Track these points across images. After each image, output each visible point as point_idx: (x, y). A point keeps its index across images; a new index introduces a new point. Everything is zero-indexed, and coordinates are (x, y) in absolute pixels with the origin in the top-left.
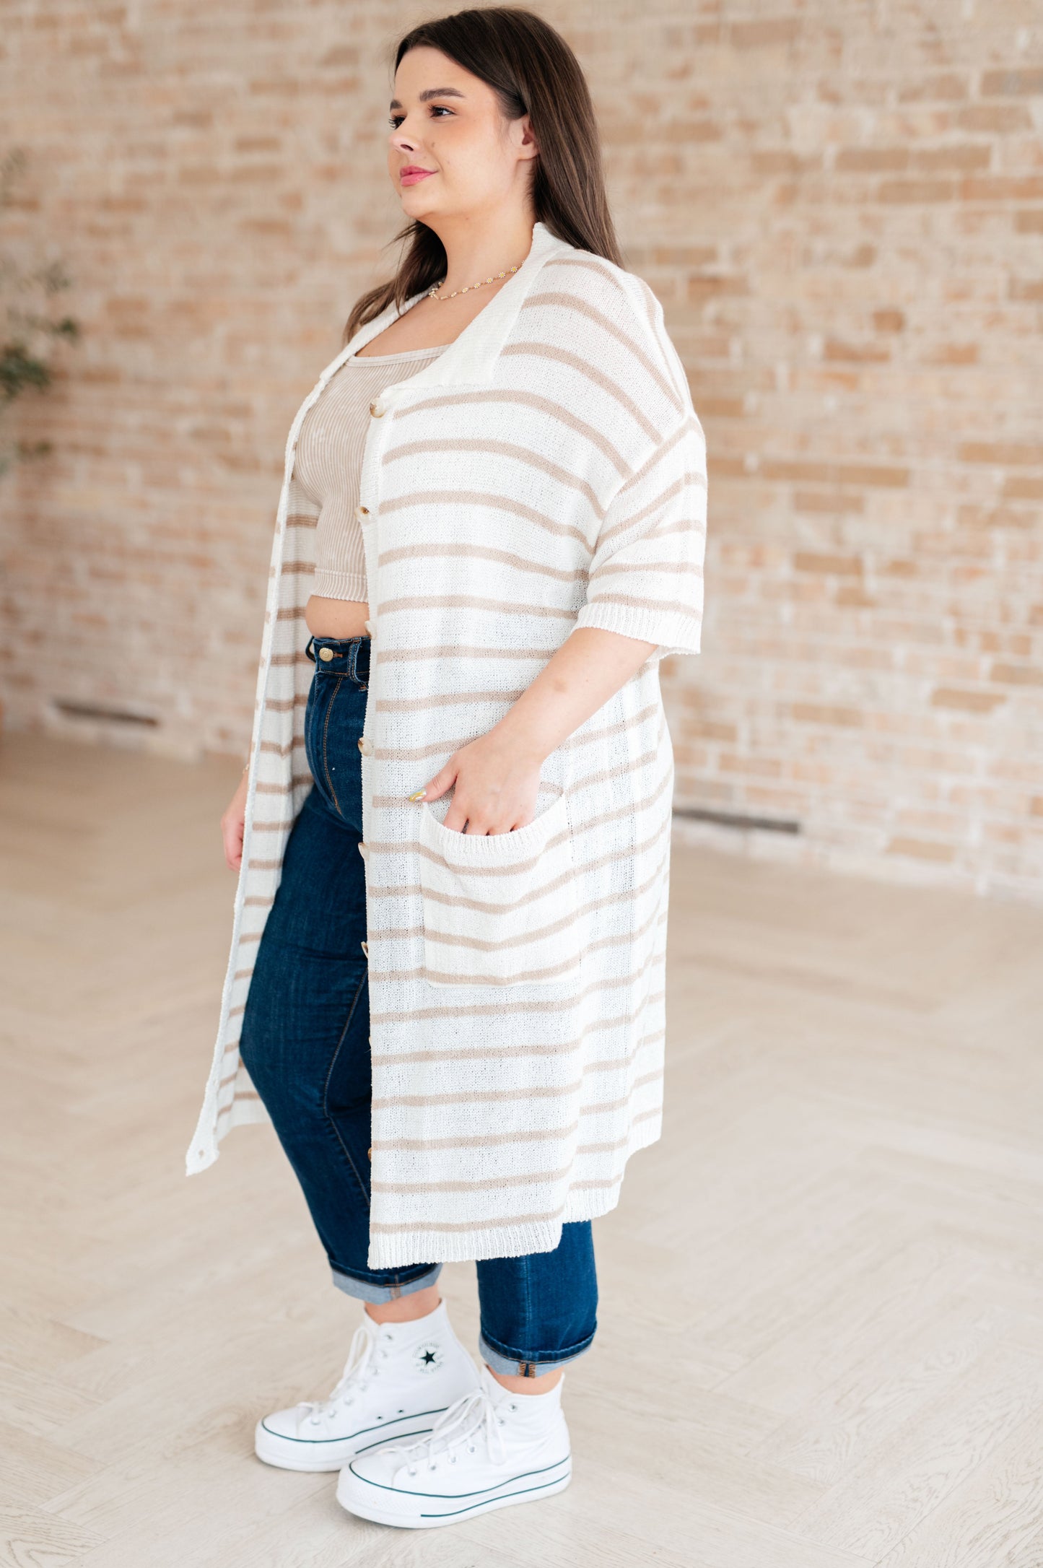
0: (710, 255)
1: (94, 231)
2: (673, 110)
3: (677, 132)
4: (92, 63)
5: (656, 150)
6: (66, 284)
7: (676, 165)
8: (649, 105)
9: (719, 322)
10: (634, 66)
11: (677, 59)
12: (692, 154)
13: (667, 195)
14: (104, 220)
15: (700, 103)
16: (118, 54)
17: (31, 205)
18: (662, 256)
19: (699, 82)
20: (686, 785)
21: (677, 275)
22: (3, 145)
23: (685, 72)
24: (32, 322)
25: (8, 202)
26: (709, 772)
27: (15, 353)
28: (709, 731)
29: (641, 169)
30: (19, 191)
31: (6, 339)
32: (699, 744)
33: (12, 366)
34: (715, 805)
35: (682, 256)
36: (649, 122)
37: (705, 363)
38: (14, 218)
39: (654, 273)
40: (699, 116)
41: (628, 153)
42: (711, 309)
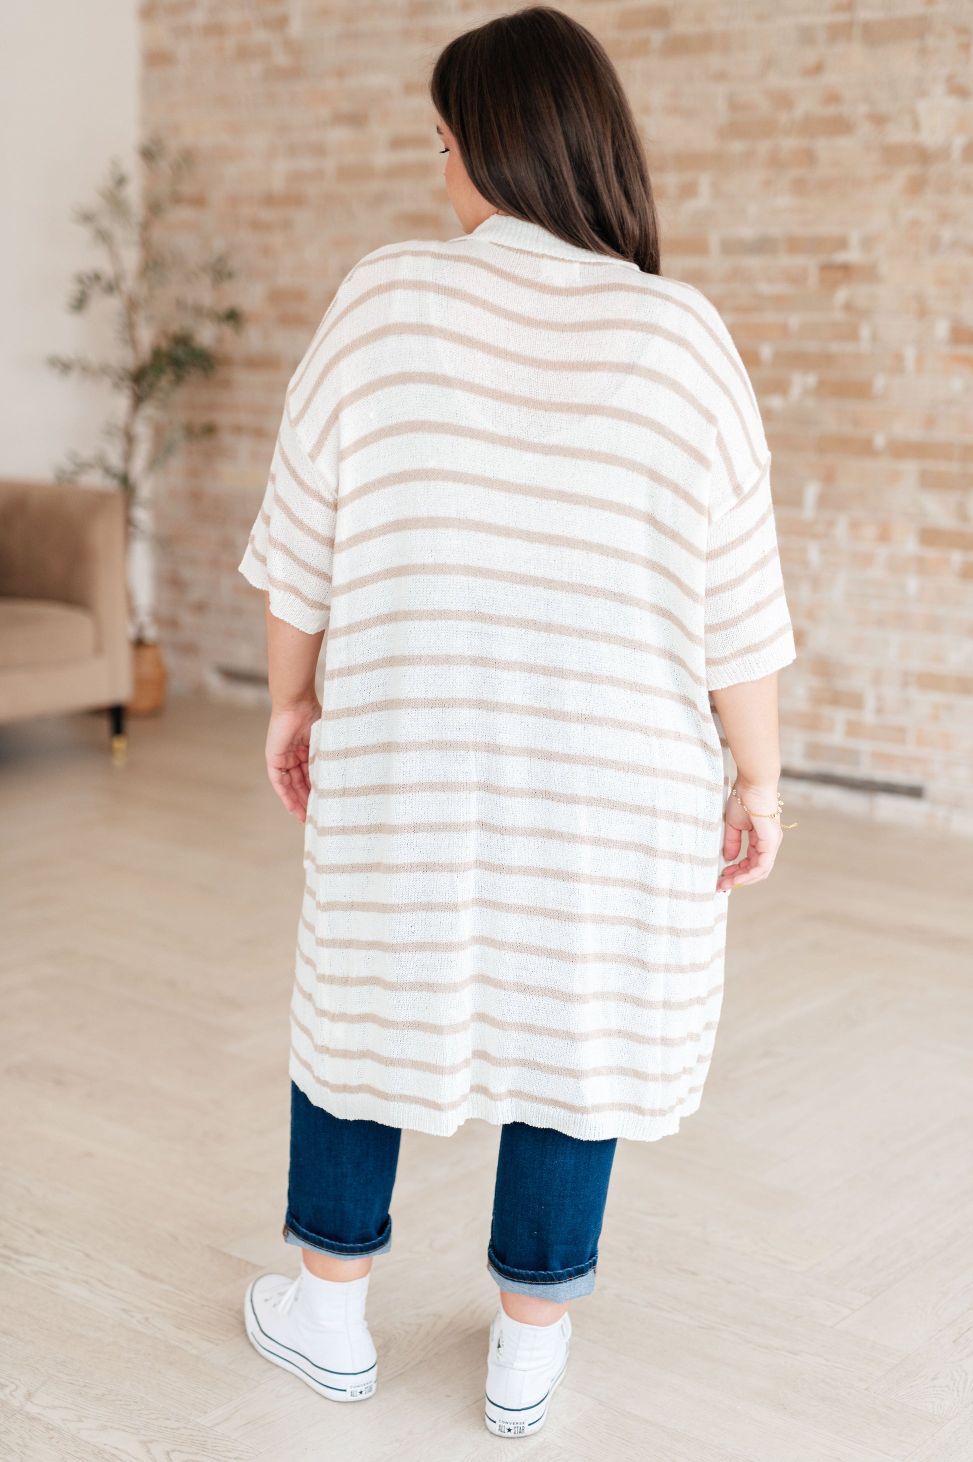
0: (842, 243)
1: (256, 225)
2: (806, 106)
3: (810, 127)
4: (256, 68)
5: (789, 144)
6: (230, 275)
7: (809, 158)
8: (784, 100)
9: (848, 307)
10: (768, 64)
11: (810, 57)
12: (823, 146)
13: (800, 187)
14: (267, 215)
15: (833, 98)
16: (281, 59)
17: (199, 202)
18: (795, 245)
19: (831, 79)
20: (813, 751)
21: (809, 263)
22: (173, 145)
23: (818, 69)
24: (199, 311)
25: (177, 199)
26: (836, 738)
27: (183, 340)
28: (836, 699)
29: (775, 162)
30: (187, 188)
31: (175, 327)
32: (827, 711)
33: (180, 352)
34: (841, 769)
35: (814, 245)
36: (783, 118)
37: (835, 347)
38: (183, 214)
39: (786, 261)
40: (831, 111)
41: (764, 147)
42: (842, 295)
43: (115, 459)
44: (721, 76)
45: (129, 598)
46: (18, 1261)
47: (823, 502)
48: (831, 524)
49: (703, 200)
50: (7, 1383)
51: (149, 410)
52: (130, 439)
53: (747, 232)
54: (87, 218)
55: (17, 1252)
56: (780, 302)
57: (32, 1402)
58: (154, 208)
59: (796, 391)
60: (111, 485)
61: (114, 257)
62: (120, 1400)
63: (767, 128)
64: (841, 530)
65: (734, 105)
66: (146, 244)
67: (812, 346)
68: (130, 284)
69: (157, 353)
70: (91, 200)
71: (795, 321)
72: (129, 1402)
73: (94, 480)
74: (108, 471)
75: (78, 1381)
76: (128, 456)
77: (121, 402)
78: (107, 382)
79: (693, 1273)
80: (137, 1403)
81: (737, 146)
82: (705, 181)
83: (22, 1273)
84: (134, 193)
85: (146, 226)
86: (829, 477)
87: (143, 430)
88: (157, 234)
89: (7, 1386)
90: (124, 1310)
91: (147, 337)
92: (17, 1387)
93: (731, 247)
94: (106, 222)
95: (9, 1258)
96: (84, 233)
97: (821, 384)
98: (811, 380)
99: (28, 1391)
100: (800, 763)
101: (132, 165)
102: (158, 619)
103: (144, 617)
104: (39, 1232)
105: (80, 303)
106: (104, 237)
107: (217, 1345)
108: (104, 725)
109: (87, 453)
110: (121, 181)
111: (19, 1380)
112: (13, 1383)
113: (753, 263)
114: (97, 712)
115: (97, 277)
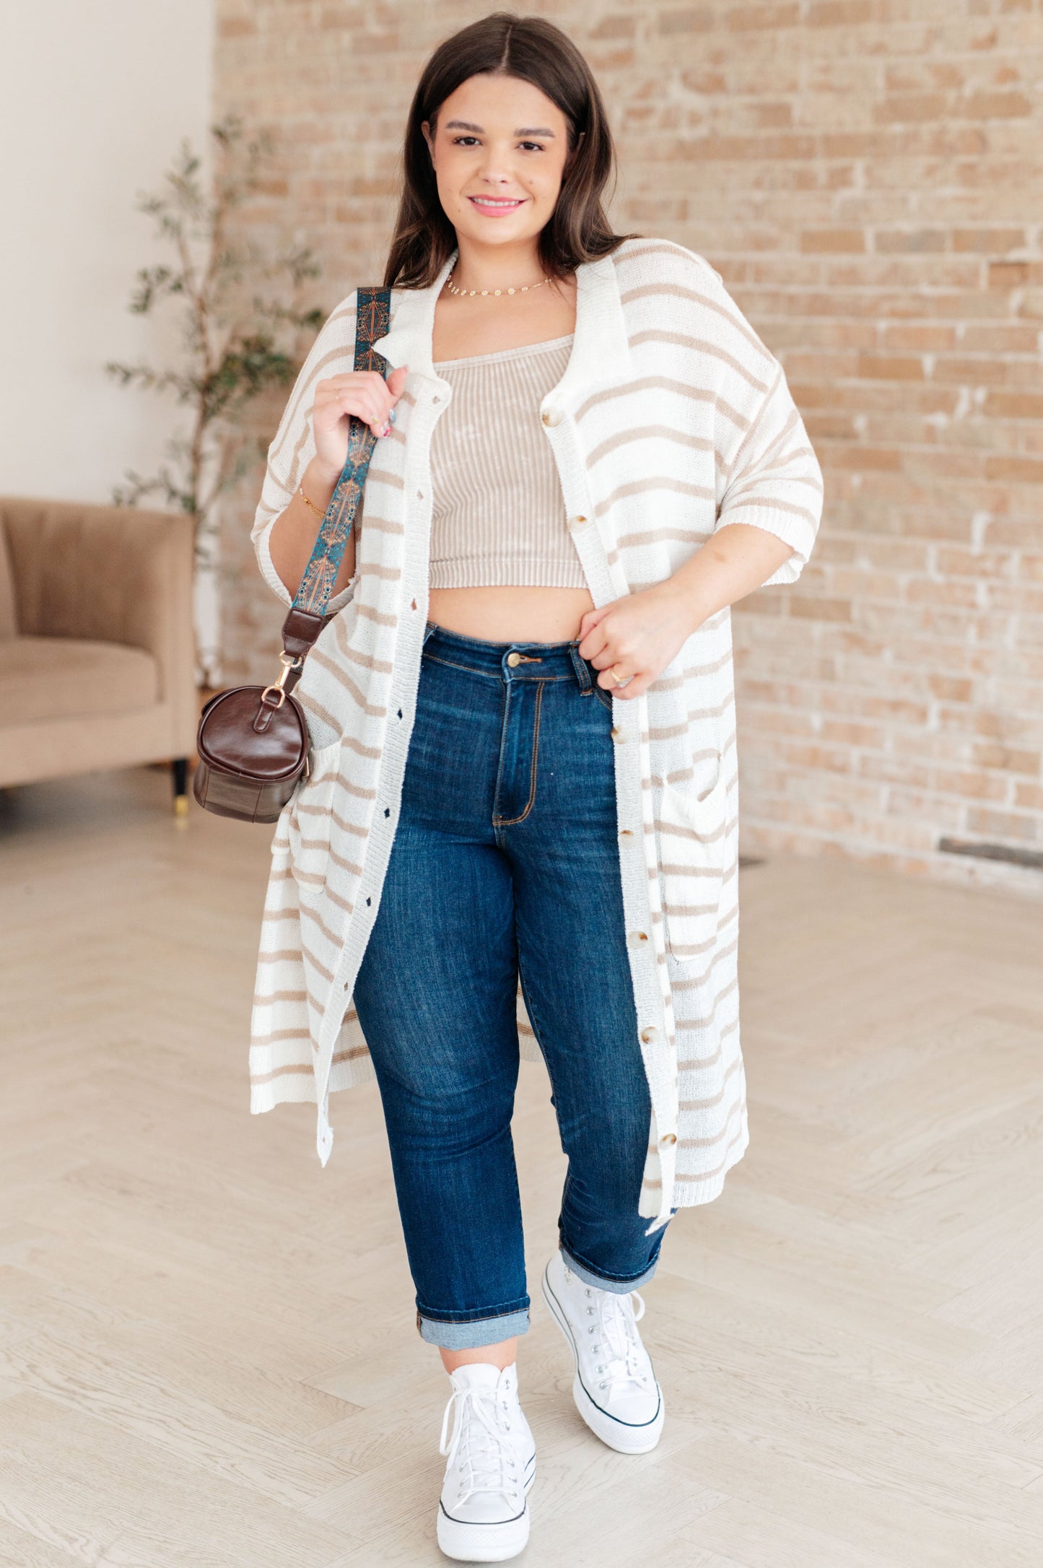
0: (1018, 239)
1: (342, 216)
2: (977, 83)
3: (980, 107)
4: (346, 38)
5: (957, 125)
6: (314, 272)
7: (981, 142)
8: (951, 77)
9: (1023, 312)
10: (934, 35)
11: (982, 27)
12: (995, 128)
13: (968, 175)
14: (355, 203)
15: (1008, 74)
16: (375, 29)
17: (279, 189)
18: (962, 241)
19: (1006, 52)
20: (980, 820)
21: (979, 261)
22: (251, 124)
23: (992, 40)
24: (279, 313)
25: (254, 185)
26: (1007, 806)
27: (259, 345)
28: (1006, 762)
29: (941, 146)
30: (264, 174)
31: (250, 332)
32: (995, 774)
33: (257, 359)
34: (1012, 842)
35: (987, 240)
36: (951, 95)
37: (1008, 358)
38: (262, 201)
39: (951, 258)
40: (1006, 88)
41: (927, 129)
42: (1016, 298)
43: (180, 482)
44: (879, 49)
45: (195, 637)
46: (85, 1397)
47: (992, 534)
48: (1002, 559)
49: (857, 189)
50: (77, 1536)
51: (217, 423)
52: (197, 457)
53: (907, 227)
54: (154, 207)
55: (83, 1386)
56: (945, 306)
57: (106, 1559)
58: (228, 196)
59: (963, 407)
60: (176, 508)
61: (183, 250)
62: (205, 1559)
63: (932, 108)
64: (1014, 566)
65: (893, 82)
66: (217, 236)
67: (982, 356)
68: (199, 282)
69: (229, 359)
70: (159, 187)
71: (961, 328)
72: (216, 1560)
73: (156, 503)
74: (173, 493)
75: (158, 1535)
76: (194, 478)
77: (190, 414)
78: (173, 392)
79: (859, 1423)
80: (225, 1562)
81: (897, 128)
82: (859, 168)
83: (90, 1409)
84: (204, 178)
85: (218, 216)
86: (1000, 507)
87: (210, 447)
88: (229, 225)
89: (77, 1540)
90: (207, 1455)
91: (218, 341)
92: (88, 1541)
93: (886, 244)
94: (174, 213)
95: (74, 1392)
96: (151, 223)
97: (991, 398)
98: (981, 395)
99: (100, 1546)
100: (963, 835)
101: (204, 147)
102: (222, 661)
103: (209, 660)
104: (107, 1363)
105: (144, 304)
106: (171, 228)
107: (315, 1497)
108: (166, 782)
109: (149, 473)
110: (193, 166)
111: (91, 1533)
112: (84, 1537)
113: (914, 261)
114: (156, 767)
115: (163, 273)
